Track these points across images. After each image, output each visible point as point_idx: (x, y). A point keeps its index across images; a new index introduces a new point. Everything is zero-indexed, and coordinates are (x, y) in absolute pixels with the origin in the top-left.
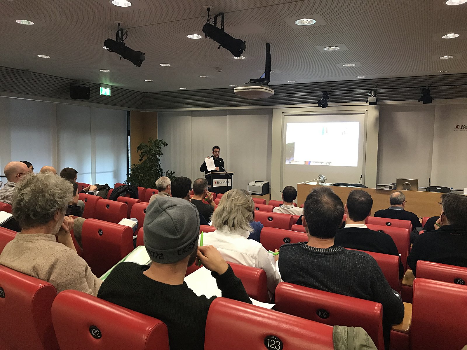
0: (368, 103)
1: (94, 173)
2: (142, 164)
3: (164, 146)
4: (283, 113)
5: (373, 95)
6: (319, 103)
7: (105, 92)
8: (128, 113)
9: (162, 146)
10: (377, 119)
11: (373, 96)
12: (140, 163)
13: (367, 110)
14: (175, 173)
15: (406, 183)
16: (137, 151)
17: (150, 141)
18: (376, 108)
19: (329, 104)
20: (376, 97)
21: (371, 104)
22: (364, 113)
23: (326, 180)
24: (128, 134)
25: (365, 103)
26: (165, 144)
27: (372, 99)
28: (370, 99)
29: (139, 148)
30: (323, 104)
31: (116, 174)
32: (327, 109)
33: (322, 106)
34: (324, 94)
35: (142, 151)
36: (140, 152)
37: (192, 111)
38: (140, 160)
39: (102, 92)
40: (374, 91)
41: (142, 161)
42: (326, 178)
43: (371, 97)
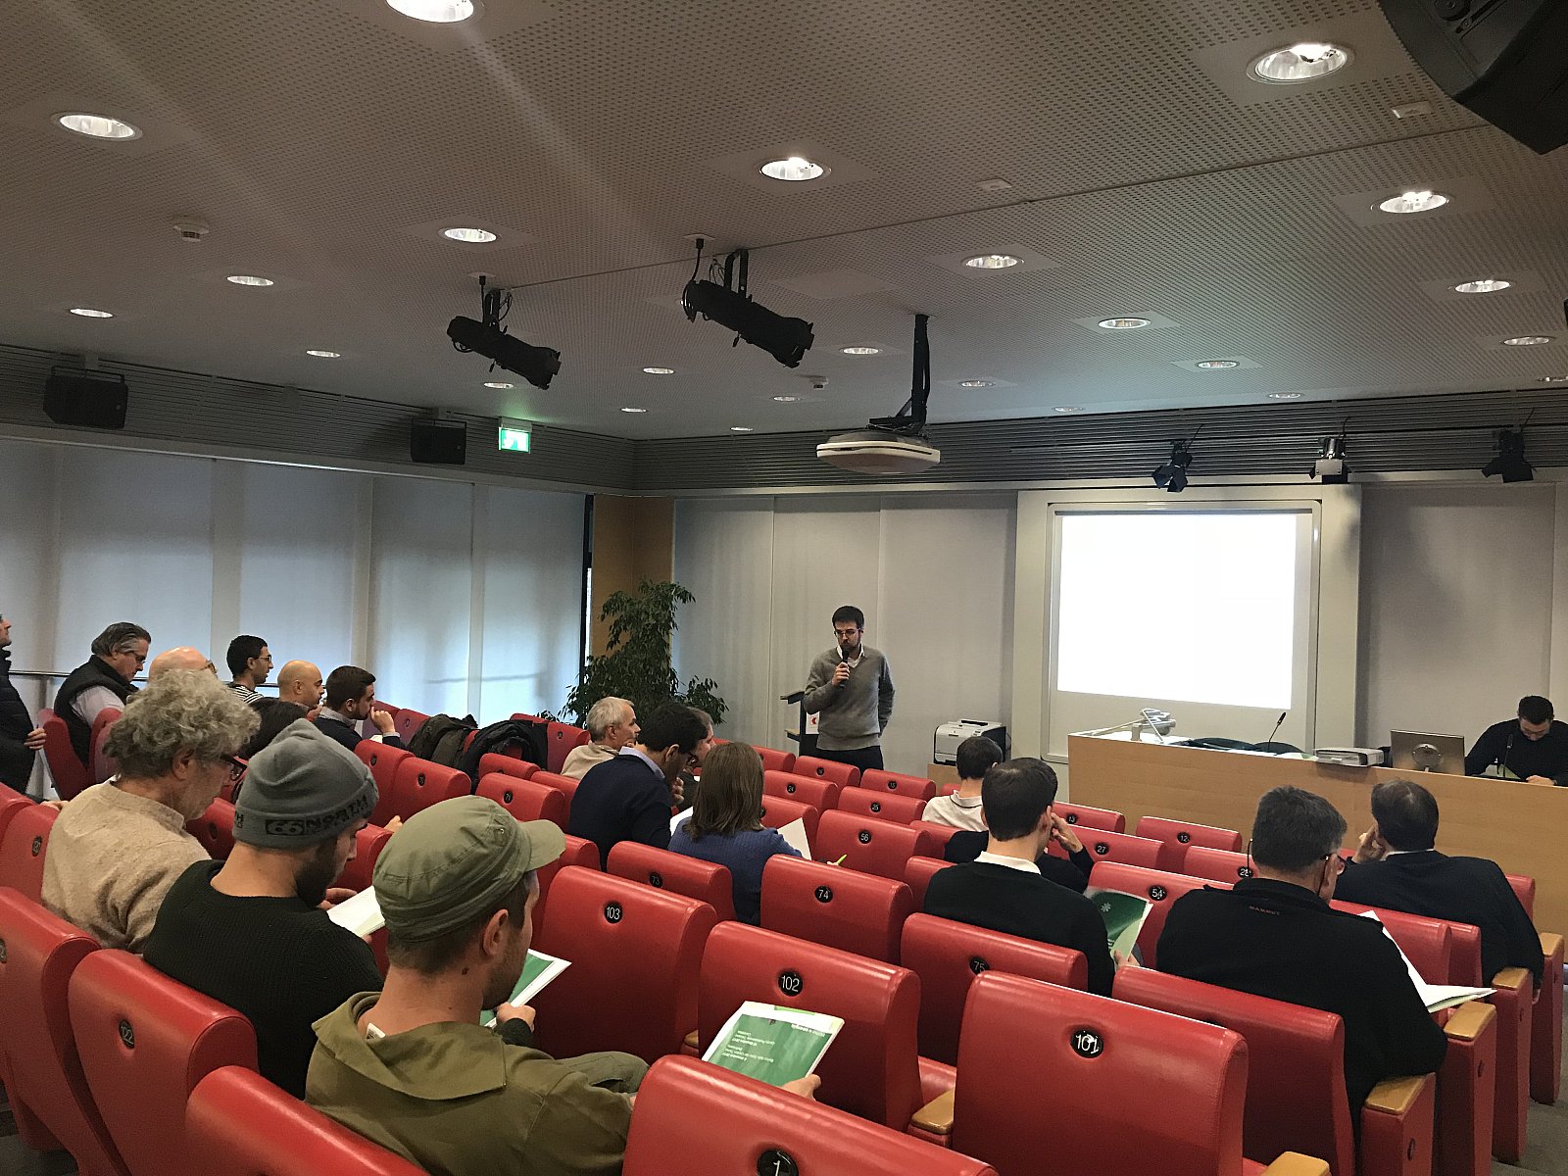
0: (1318, 479)
1: (476, 679)
2: (614, 656)
3: (684, 602)
4: (1049, 504)
5: (1331, 452)
6: (1160, 477)
7: (514, 440)
8: (589, 500)
9: (677, 602)
10: (1353, 530)
11: (1331, 457)
12: (609, 654)
13: (1320, 501)
14: (716, 685)
15: (1424, 745)
16: (603, 618)
17: (644, 587)
18: (1349, 494)
19: (1191, 480)
20: (1340, 458)
21: (1328, 480)
22: (1310, 511)
23: (1173, 725)
24: (587, 564)
25: (1307, 478)
26: (685, 596)
27: (1329, 464)
28: (1320, 464)
29: (607, 608)
30: (1171, 477)
31: (544, 685)
32: (1186, 494)
33: (1168, 484)
34: (1177, 447)
35: (617, 617)
36: (611, 620)
37: (776, 496)
38: (611, 644)
39: (505, 441)
40: (1336, 440)
41: (618, 647)
43: (1324, 458)
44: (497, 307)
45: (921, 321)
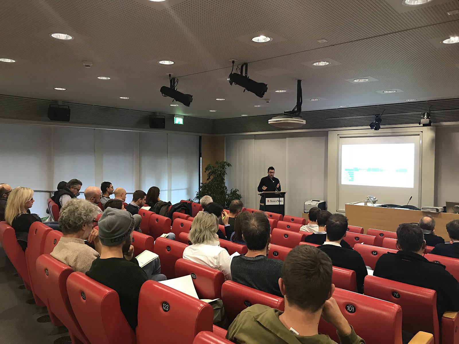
0: (422, 125)
1: (170, 190)
2: (209, 183)
3: (229, 167)
5: (426, 116)
6: (372, 126)
7: (179, 121)
8: (200, 137)
9: (227, 167)
10: (433, 140)
11: (426, 118)
12: (208, 182)
13: (422, 132)
14: (239, 191)
15: (456, 206)
16: (205, 172)
17: (217, 163)
18: (431, 129)
19: (381, 127)
20: (429, 118)
21: (424, 125)
22: (419, 135)
23: (377, 201)
24: (200, 156)
25: (418, 125)
26: (229, 165)
27: (425, 120)
28: (422, 120)
29: (206, 169)
30: (375, 126)
31: (189, 191)
32: (380, 131)
33: (374, 128)
34: (377, 117)
35: (210, 171)
36: (208, 172)
37: (255, 135)
38: (208, 179)
39: (176, 121)
40: (427, 113)
41: (210, 180)
42: (376, 199)
43: (423, 119)
44: (174, 83)
45: (299, 82)
